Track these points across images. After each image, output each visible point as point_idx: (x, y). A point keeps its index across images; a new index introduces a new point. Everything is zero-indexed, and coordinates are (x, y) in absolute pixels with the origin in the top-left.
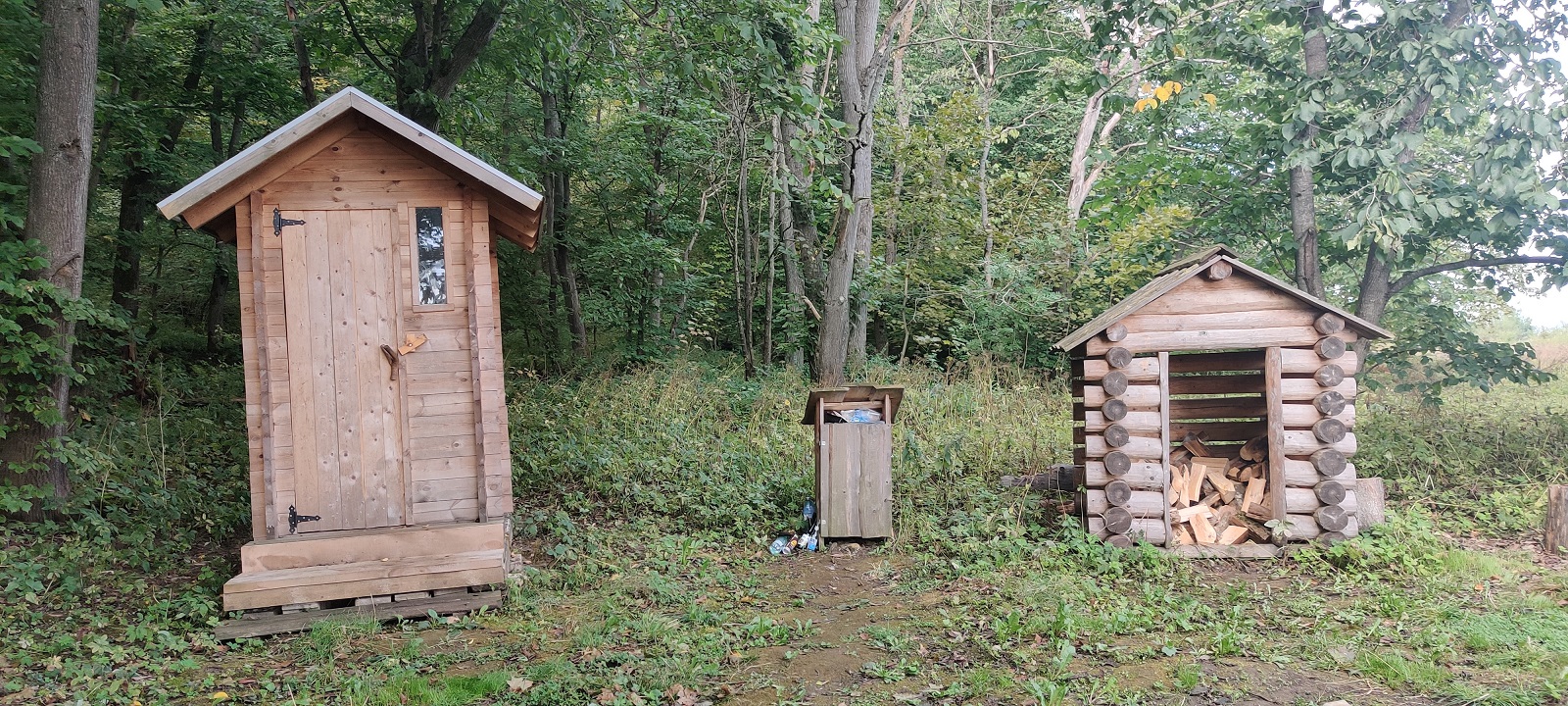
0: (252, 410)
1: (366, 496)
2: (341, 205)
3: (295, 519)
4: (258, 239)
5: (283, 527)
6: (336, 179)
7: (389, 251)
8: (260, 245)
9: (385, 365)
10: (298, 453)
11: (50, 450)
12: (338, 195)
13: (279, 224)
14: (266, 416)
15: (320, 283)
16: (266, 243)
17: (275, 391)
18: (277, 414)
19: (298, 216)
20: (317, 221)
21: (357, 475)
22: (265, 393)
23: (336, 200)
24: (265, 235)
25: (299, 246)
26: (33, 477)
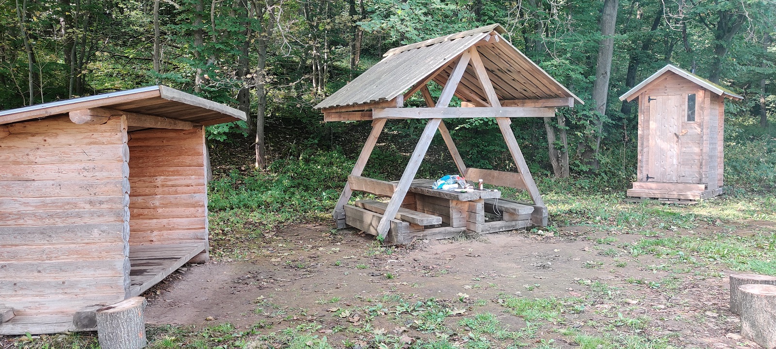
0: (639, 148)
1: (667, 174)
2: (666, 94)
3: (648, 178)
4: (643, 104)
5: (645, 179)
6: (666, 87)
7: (679, 107)
8: (644, 106)
9: (675, 138)
10: (650, 160)
11: (595, 156)
12: (666, 91)
13: (650, 100)
14: (642, 150)
15: (659, 115)
16: (646, 105)
17: (645, 143)
18: (645, 150)
19: (655, 98)
20: (660, 99)
21: (665, 167)
22: (642, 144)
23: (665, 93)
24: (645, 103)
25: (654, 106)
26: (590, 163)
